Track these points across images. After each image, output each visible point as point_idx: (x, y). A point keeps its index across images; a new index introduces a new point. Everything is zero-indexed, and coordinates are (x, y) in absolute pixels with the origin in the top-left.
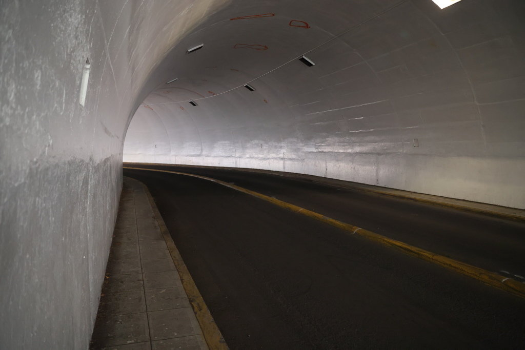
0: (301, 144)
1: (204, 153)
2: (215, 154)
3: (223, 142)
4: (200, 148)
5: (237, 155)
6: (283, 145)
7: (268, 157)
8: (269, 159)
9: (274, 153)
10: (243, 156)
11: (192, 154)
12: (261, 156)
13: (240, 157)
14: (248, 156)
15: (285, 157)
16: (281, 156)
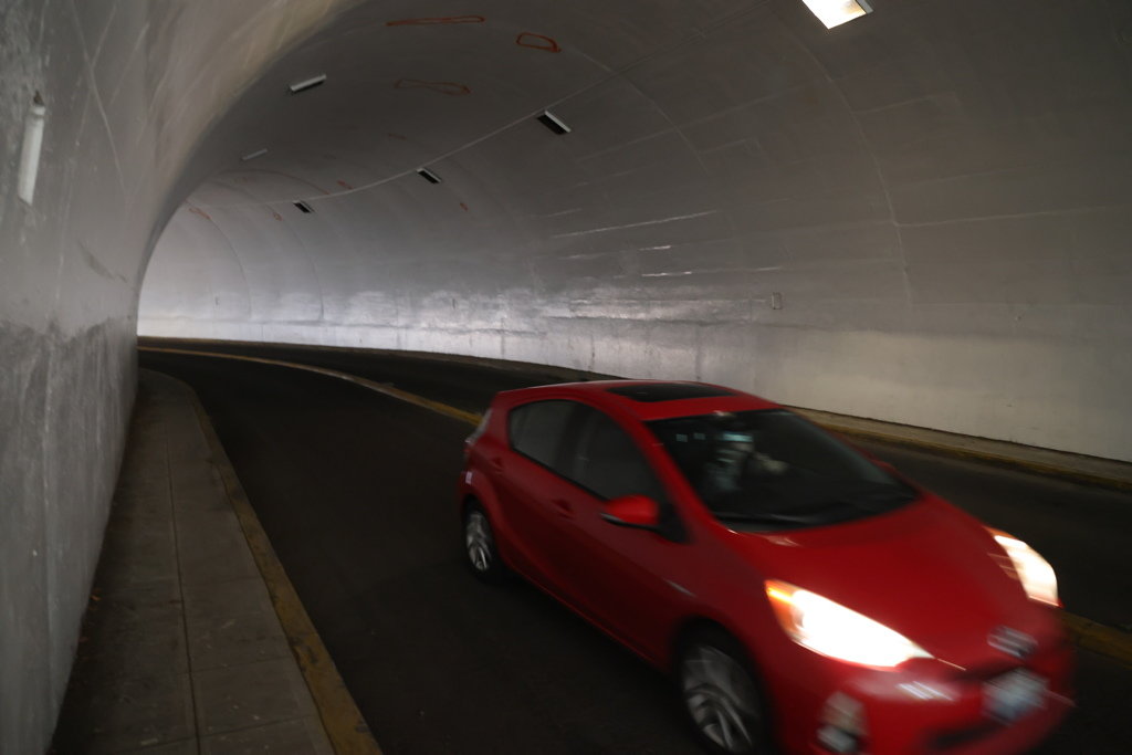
0: (539, 301)
1: (327, 317)
2: (352, 320)
3: (371, 294)
4: (319, 306)
5: (402, 321)
6: (500, 301)
7: (469, 326)
8: (470, 331)
9: (481, 318)
10: (415, 325)
11: (300, 318)
12: (453, 325)
13: (407, 327)
14: (424, 325)
15: (505, 328)
16: (497, 325)
